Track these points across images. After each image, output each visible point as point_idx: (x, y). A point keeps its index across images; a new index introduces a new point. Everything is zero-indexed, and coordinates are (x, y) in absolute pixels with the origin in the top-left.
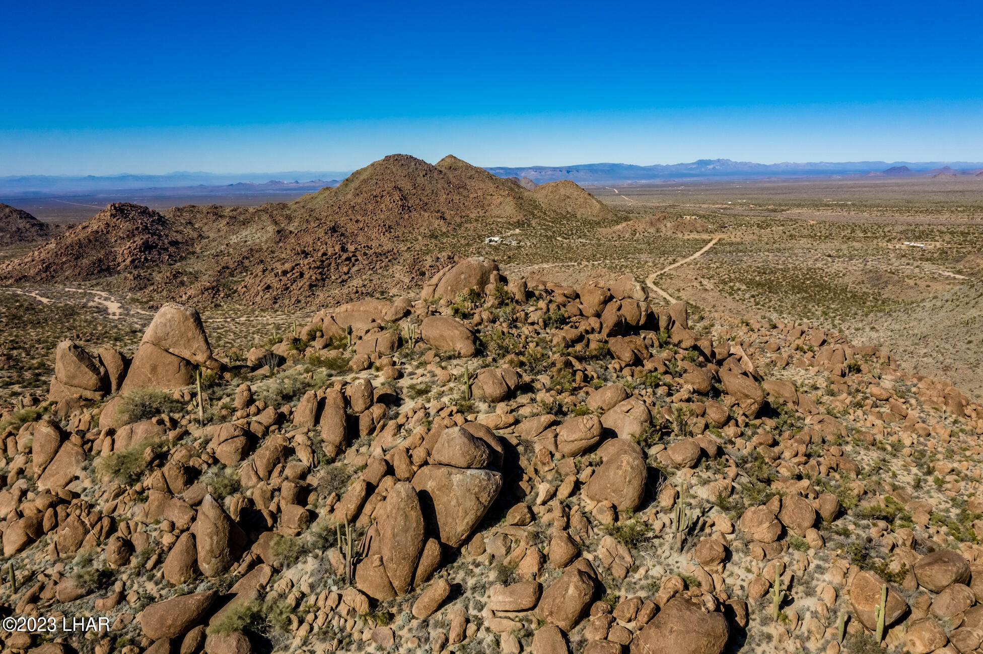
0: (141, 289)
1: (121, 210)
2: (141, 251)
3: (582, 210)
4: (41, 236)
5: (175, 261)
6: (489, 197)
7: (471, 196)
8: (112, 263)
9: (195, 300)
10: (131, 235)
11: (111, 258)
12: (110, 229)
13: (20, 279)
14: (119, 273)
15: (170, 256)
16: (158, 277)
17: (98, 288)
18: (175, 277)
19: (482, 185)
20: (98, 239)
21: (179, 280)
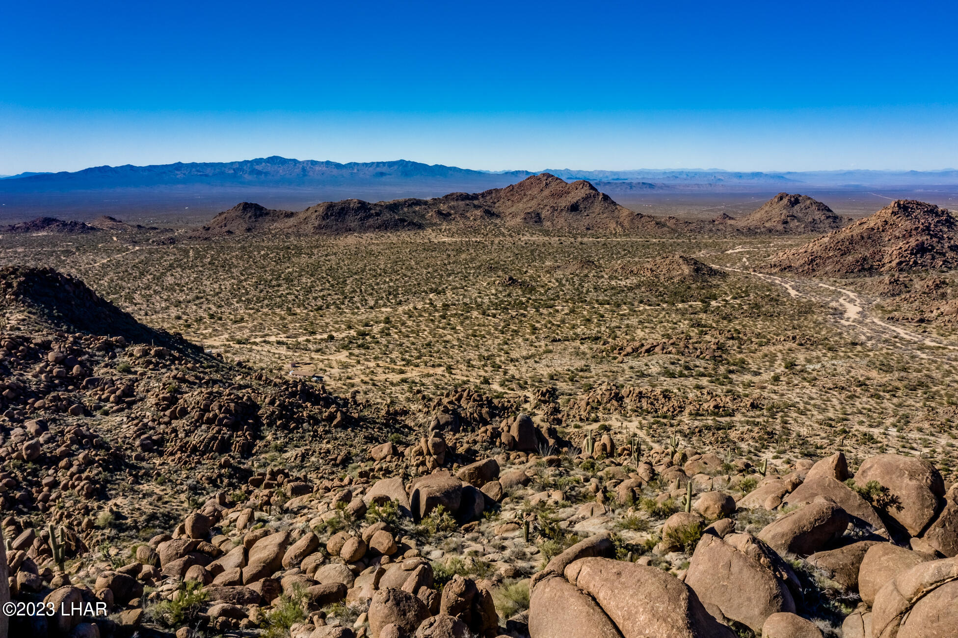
0: (893, 295)
2: (912, 254)
4: (833, 228)
5: (950, 268)
8: (877, 263)
9: (947, 318)
10: (908, 234)
11: (877, 257)
12: (887, 227)
13: (785, 269)
14: (881, 274)
15: (945, 262)
16: (918, 285)
17: (851, 288)
18: (937, 287)
20: (872, 237)
21: (941, 290)
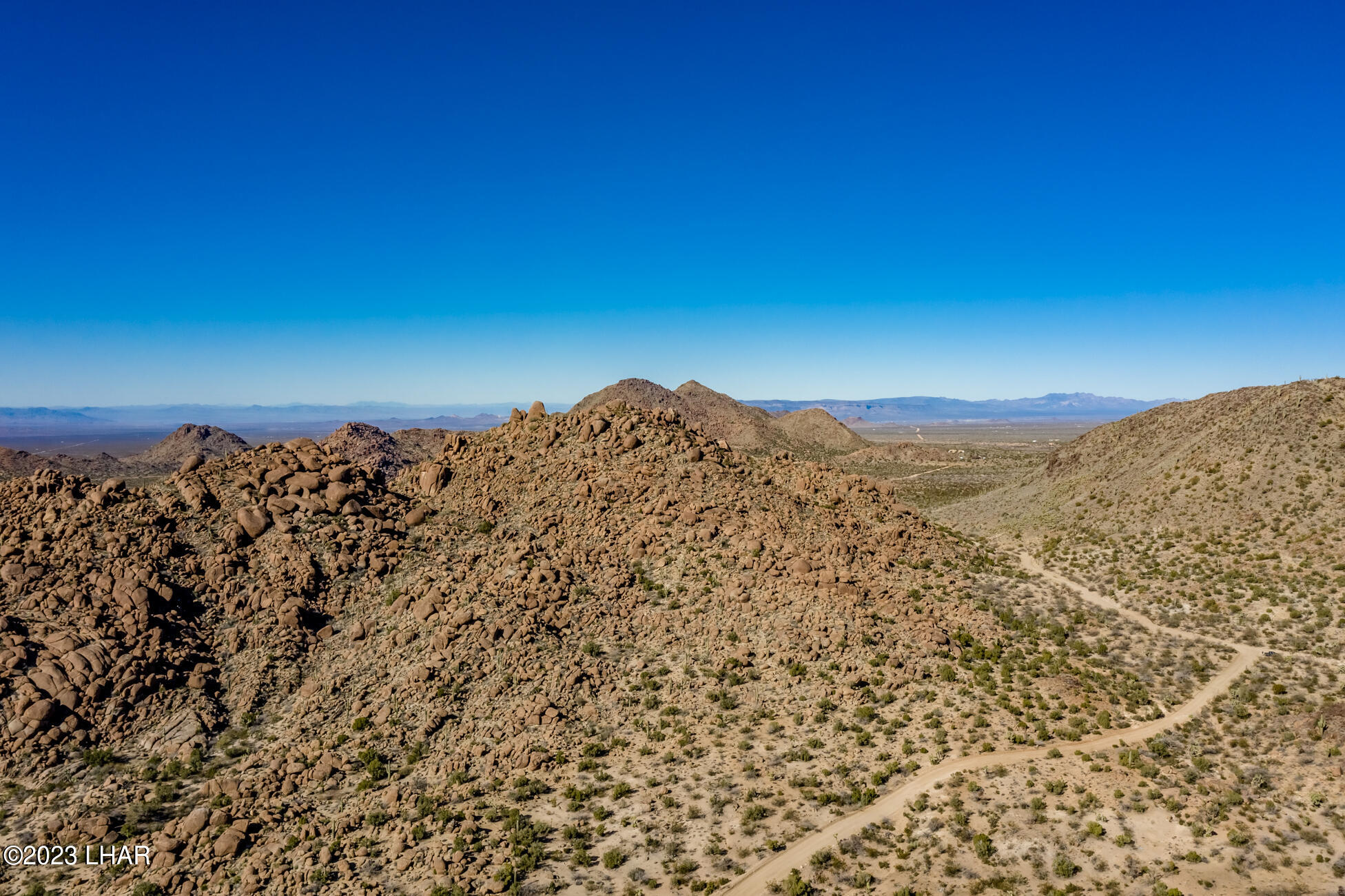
1: (356, 429)
3: (831, 441)
6: (729, 425)
7: (710, 423)
10: (368, 452)
12: (348, 446)
19: (723, 412)
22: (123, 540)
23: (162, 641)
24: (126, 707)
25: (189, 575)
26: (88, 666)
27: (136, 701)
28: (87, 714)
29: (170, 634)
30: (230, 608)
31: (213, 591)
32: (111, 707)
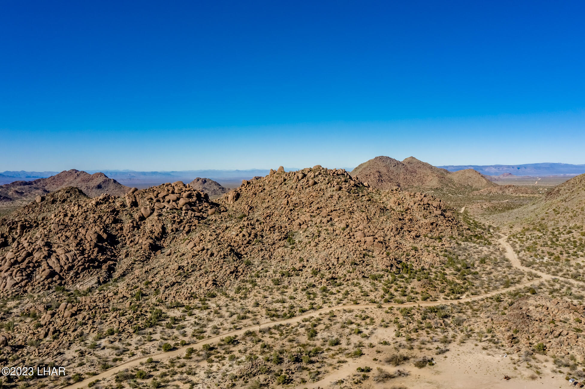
3: (476, 184)
6: (426, 177)
7: (417, 176)
19: (425, 171)
22: (97, 217)
23: (98, 253)
24: (77, 274)
25: (117, 230)
26: (68, 259)
27: (81, 272)
28: (63, 275)
29: (102, 250)
30: (128, 242)
31: (124, 236)
32: (72, 273)
